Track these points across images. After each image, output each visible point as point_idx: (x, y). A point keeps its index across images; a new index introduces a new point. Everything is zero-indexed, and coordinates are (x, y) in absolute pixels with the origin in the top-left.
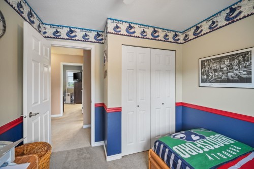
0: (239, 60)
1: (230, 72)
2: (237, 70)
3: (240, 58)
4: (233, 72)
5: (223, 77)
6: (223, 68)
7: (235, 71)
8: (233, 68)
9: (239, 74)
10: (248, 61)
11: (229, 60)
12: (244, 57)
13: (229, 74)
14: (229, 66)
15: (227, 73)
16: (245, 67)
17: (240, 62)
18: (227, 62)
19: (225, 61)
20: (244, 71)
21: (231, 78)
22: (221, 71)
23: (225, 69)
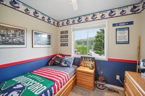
0: (19, 32)
1: (14, 38)
2: (18, 38)
3: (20, 32)
4: (16, 39)
5: (9, 41)
6: (9, 35)
7: (17, 38)
8: (16, 36)
9: (20, 40)
10: (23, 34)
11: (14, 31)
12: (22, 32)
13: (14, 39)
14: (14, 35)
15: (13, 39)
16: (22, 37)
17: (20, 34)
18: (13, 32)
19: (11, 30)
20: (22, 39)
21: (15, 42)
22: (8, 37)
23: (11, 36)
